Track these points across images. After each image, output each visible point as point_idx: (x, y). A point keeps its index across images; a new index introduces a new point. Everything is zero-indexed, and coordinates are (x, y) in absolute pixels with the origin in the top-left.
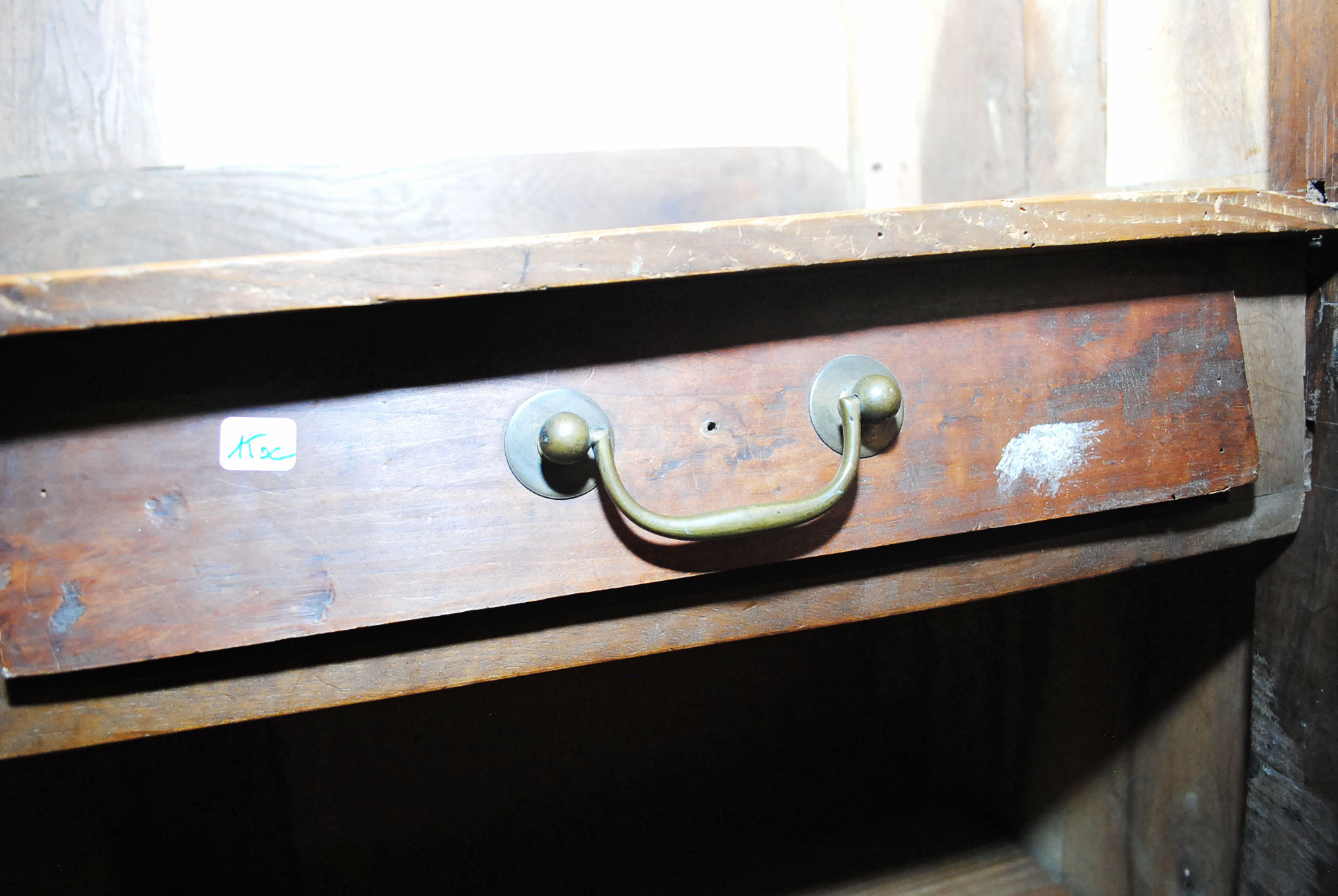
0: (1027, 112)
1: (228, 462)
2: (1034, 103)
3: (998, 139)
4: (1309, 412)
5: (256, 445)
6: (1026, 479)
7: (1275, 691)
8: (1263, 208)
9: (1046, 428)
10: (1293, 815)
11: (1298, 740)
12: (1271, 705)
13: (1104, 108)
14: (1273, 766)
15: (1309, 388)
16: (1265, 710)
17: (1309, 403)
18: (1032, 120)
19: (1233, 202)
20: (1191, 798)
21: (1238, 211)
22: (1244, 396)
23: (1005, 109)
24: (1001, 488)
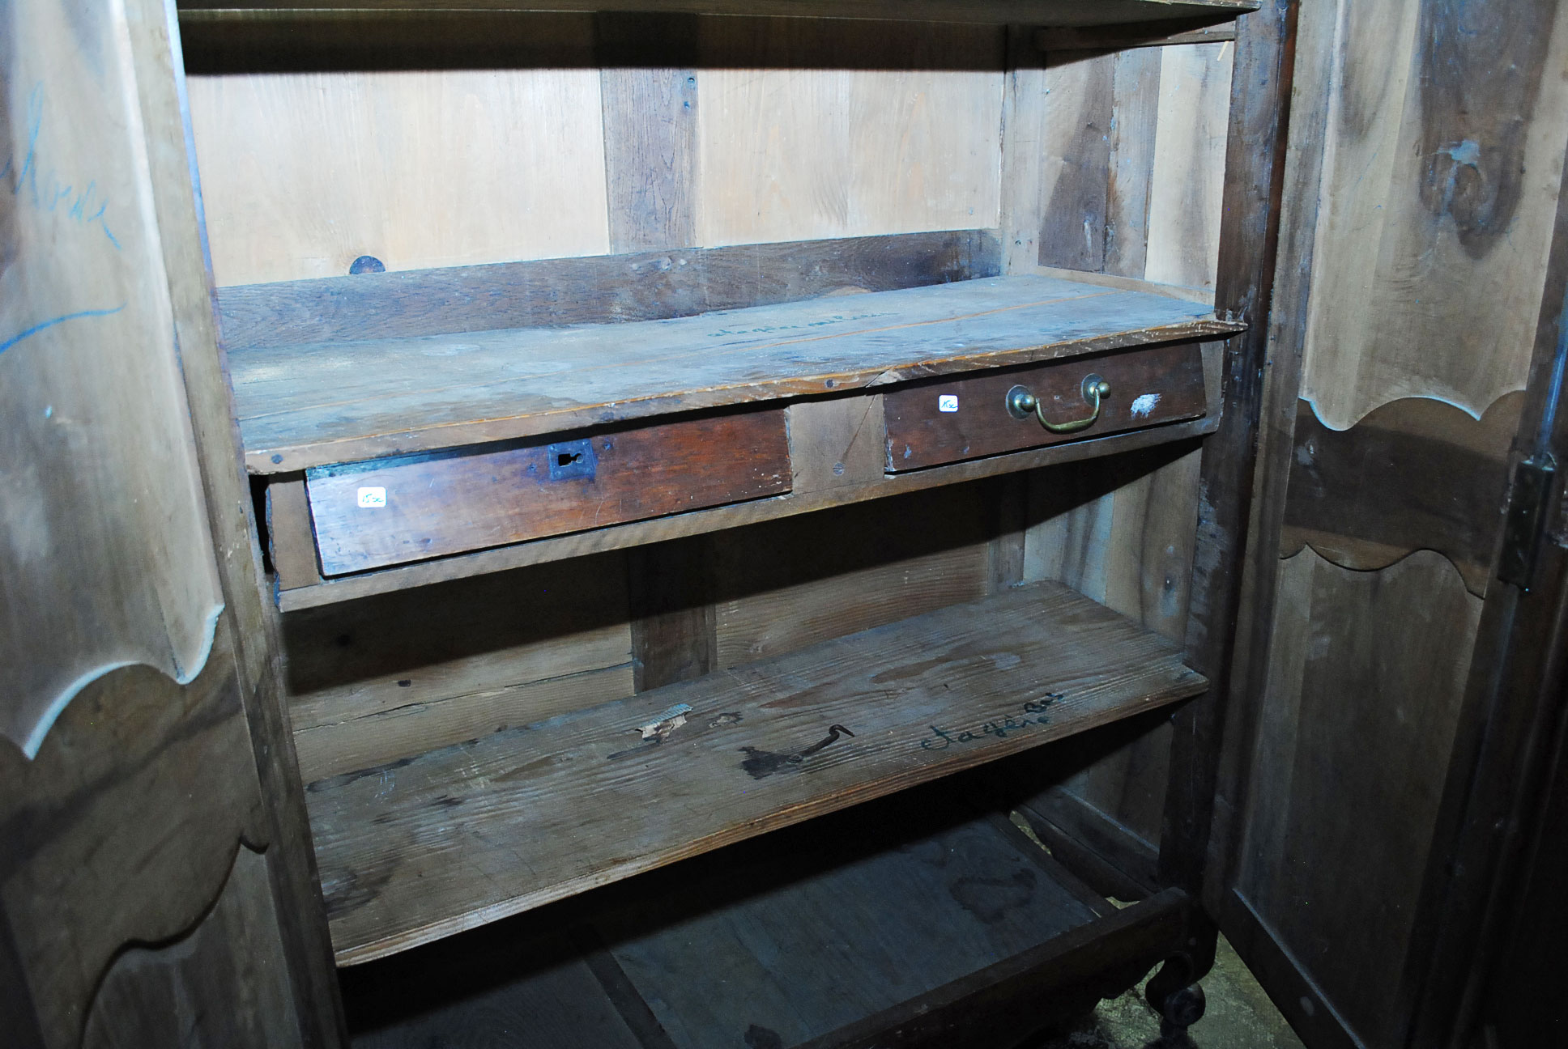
0: (1106, 234)
1: (943, 409)
2: (1111, 232)
3: (1089, 243)
4: (1223, 389)
5: (948, 404)
6: (1139, 412)
7: (1207, 491)
8: (1213, 327)
9: (1144, 396)
10: (1213, 536)
11: (1215, 508)
12: (1206, 497)
13: (1146, 245)
14: (1206, 519)
15: (1223, 381)
16: (1204, 499)
17: (1223, 386)
18: (1109, 239)
19: (1204, 326)
20: (1171, 548)
21: (1206, 328)
22: (1203, 385)
23: (1094, 230)
24: (1132, 416)
